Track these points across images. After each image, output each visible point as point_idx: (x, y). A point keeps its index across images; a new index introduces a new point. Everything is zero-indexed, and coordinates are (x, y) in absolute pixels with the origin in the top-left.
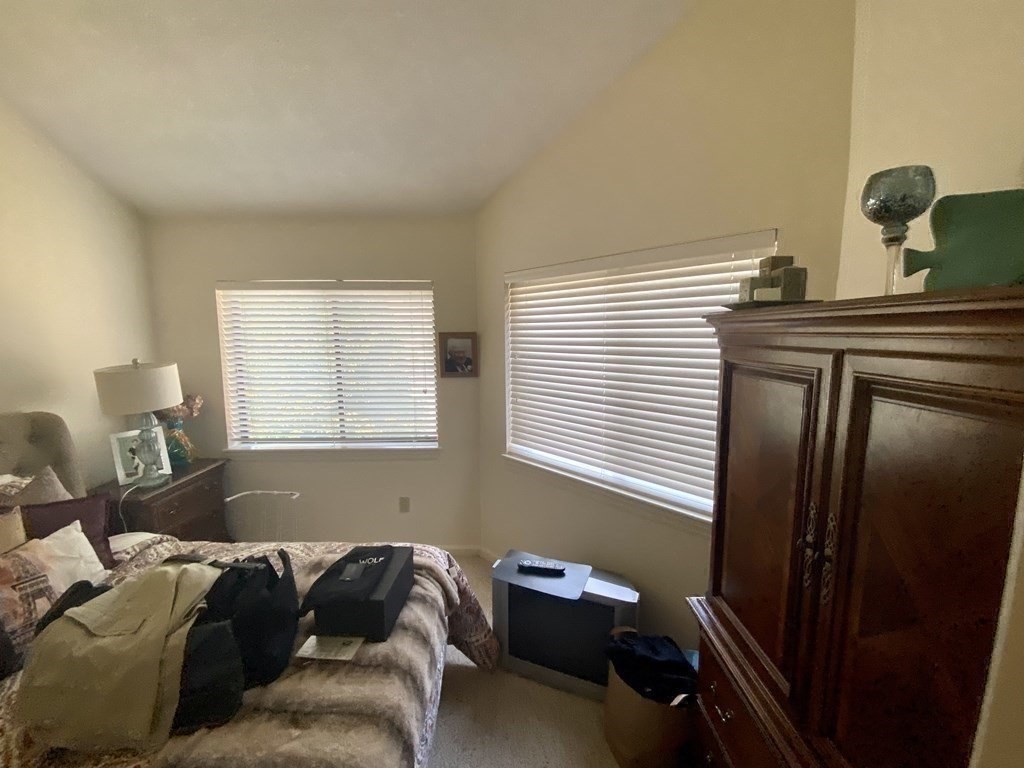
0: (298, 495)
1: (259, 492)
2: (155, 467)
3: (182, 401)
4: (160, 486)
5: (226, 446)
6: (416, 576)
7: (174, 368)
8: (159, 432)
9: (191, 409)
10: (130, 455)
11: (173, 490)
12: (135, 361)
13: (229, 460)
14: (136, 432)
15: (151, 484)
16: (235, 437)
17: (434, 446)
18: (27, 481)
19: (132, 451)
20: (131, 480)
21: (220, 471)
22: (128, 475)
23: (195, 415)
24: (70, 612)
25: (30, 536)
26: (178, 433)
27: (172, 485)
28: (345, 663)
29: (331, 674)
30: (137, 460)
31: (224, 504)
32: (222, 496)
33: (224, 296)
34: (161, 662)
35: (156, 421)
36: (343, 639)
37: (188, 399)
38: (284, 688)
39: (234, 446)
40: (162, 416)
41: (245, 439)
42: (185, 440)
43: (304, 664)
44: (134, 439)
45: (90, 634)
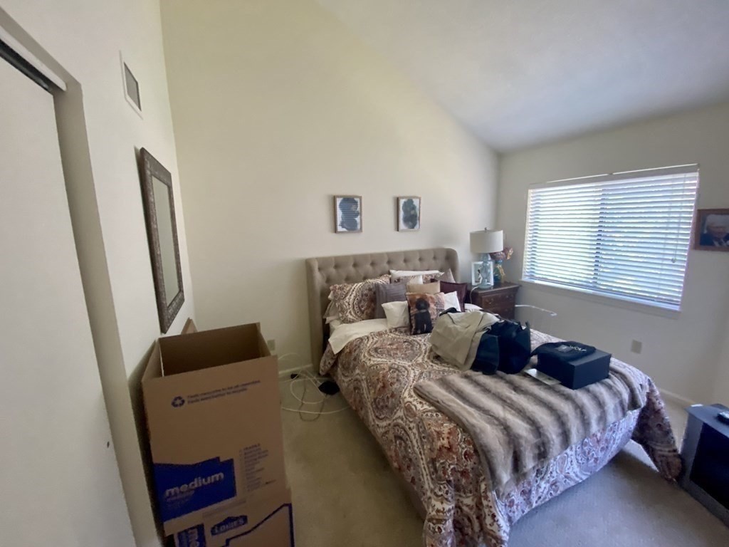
0: (555, 314)
1: (534, 307)
2: (486, 280)
3: (502, 249)
4: (487, 289)
5: (521, 277)
6: (610, 374)
7: (501, 232)
8: (491, 264)
9: (506, 255)
10: (478, 272)
11: (492, 293)
12: (486, 229)
13: (521, 286)
14: (481, 263)
15: (484, 287)
16: (527, 274)
17: (677, 308)
18: (442, 274)
19: (479, 271)
20: (476, 284)
21: (516, 290)
22: (476, 282)
23: (508, 258)
24: (450, 313)
25: (441, 291)
26: (499, 266)
27: (493, 290)
28: (546, 384)
29: (537, 385)
30: (480, 276)
31: (514, 308)
32: (514, 304)
33: (533, 193)
34: (472, 341)
35: (490, 259)
36: (548, 377)
37: (505, 250)
38: (515, 378)
39: (525, 279)
40: (493, 256)
41: (532, 277)
42: (502, 271)
43: (527, 375)
44: (480, 266)
45: (453, 323)
